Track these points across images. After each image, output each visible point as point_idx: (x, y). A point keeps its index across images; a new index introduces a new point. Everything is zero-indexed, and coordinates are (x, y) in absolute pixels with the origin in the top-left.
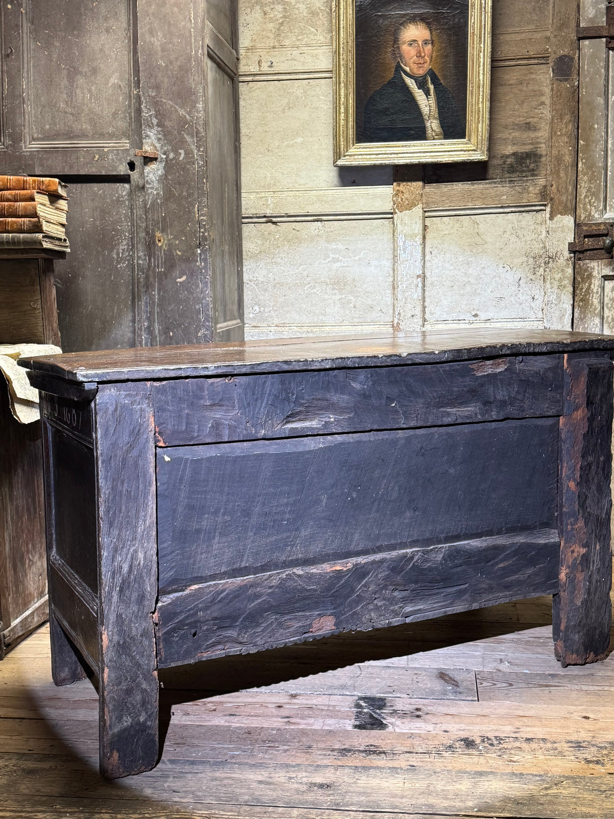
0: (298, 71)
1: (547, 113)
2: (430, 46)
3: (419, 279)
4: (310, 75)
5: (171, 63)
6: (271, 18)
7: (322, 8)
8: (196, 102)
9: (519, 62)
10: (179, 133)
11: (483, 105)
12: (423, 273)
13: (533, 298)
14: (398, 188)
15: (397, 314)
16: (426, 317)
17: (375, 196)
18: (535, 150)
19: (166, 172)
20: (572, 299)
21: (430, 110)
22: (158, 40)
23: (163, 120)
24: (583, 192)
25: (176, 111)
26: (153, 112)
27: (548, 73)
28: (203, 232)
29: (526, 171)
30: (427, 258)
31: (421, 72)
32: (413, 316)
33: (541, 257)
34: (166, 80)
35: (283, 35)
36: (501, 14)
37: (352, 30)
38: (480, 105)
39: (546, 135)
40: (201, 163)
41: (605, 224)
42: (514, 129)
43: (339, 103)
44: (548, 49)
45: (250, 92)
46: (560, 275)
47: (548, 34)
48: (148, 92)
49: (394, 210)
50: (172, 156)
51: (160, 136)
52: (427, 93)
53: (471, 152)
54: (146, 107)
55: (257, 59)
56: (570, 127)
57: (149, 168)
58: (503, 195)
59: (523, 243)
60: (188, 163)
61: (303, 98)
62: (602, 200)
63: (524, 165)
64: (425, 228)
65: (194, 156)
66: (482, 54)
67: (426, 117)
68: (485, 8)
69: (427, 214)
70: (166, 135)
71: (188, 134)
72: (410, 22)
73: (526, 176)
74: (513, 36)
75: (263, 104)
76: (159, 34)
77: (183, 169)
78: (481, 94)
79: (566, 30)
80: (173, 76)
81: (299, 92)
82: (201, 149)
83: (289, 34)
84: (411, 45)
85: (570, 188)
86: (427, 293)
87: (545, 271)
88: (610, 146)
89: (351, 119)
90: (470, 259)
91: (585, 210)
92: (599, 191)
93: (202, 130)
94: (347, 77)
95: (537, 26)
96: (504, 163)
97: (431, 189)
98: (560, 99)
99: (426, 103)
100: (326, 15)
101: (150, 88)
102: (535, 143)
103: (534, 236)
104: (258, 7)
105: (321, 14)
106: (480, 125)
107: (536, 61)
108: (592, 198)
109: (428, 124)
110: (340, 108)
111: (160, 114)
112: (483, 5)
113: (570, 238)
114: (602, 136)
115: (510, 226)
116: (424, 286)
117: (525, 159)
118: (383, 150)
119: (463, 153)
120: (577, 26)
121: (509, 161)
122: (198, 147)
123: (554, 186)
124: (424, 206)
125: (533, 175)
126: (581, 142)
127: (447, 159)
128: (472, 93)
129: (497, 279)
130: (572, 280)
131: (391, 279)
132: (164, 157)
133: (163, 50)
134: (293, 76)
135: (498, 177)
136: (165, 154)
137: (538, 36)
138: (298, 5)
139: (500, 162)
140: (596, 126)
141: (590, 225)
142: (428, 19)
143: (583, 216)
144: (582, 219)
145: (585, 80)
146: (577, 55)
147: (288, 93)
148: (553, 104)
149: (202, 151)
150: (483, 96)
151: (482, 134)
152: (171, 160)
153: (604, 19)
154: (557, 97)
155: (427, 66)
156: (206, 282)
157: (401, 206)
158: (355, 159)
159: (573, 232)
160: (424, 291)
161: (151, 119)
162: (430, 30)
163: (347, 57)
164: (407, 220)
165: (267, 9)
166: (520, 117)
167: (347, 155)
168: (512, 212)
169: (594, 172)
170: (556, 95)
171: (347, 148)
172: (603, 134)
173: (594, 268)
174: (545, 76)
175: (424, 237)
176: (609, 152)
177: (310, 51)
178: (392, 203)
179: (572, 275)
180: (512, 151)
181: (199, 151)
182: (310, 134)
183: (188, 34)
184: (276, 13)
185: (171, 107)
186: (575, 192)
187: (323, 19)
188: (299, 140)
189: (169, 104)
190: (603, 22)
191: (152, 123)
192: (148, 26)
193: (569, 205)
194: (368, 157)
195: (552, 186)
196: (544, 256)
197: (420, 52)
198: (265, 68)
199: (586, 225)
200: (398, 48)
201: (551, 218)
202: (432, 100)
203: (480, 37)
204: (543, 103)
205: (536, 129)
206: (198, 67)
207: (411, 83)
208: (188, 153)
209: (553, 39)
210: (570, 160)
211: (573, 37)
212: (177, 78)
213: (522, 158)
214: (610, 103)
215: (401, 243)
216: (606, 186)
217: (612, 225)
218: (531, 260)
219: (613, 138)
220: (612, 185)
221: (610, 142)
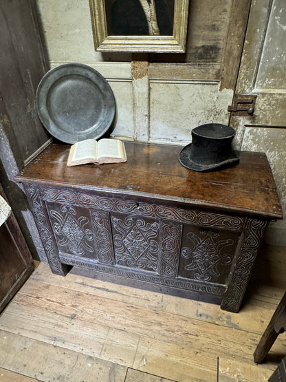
1: (227, 18)
3: (147, 117)
11: (184, 13)
12: (149, 114)
14: (134, 65)
15: (136, 133)
16: (150, 136)
17: (121, 69)
18: (216, 44)
21: (151, 14)
24: (242, 75)
29: (209, 59)
30: (151, 105)
32: (143, 135)
33: (212, 111)
38: (182, 13)
39: (225, 34)
41: (251, 96)
42: (204, 29)
43: (94, 9)
49: (133, 77)
52: (149, 1)
53: (175, 46)
56: (241, 29)
58: (194, 73)
59: (203, 102)
62: (253, 81)
63: (208, 55)
64: (150, 89)
67: (149, 19)
69: (151, 81)
73: (209, 62)
85: (235, 72)
86: (151, 124)
87: (214, 119)
88: (265, 44)
89: (103, 19)
90: (174, 108)
91: (241, 87)
92: (252, 75)
96: (197, 52)
97: (152, 66)
98: (237, 8)
99: (149, 10)
102: (217, 39)
103: (210, 99)
106: (182, 28)
108: (247, 80)
109: (150, 24)
113: (230, 103)
114: (261, 38)
115: (197, 92)
116: (149, 120)
117: (209, 50)
118: (123, 42)
119: (170, 46)
121: (200, 51)
124: (149, 77)
125: (213, 62)
126: (246, 42)
128: (178, 3)
129: (188, 120)
131: (133, 115)
135: (192, 61)
139: (194, 51)
140: (258, 30)
141: (243, 96)
143: (239, 90)
144: (239, 92)
148: (232, 11)
151: (183, 33)
154: (235, 6)
157: (136, 75)
159: (232, 99)
160: (149, 123)
164: (139, 84)
166: (209, 20)
167: (103, 44)
168: (199, 84)
169: (251, 63)
171: (103, 39)
172: (262, 36)
173: (241, 121)
175: (149, 94)
178: (131, 74)
179: (228, 123)
180: (202, 45)
186: (237, 75)
188: (77, 31)
193: (232, 82)
194: (115, 46)
195: (224, 70)
196: (214, 111)
199: (240, 96)
201: (220, 90)
202: (153, 7)
204: (225, 11)
205: (218, 30)
210: (237, 54)
213: (207, 49)
214: (272, 11)
215: (136, 97)
216: (257, 73)
217: (256, 97)
218: (207, 112)
219: (268, 39)
220: (262, 71)
221: (265, 41)
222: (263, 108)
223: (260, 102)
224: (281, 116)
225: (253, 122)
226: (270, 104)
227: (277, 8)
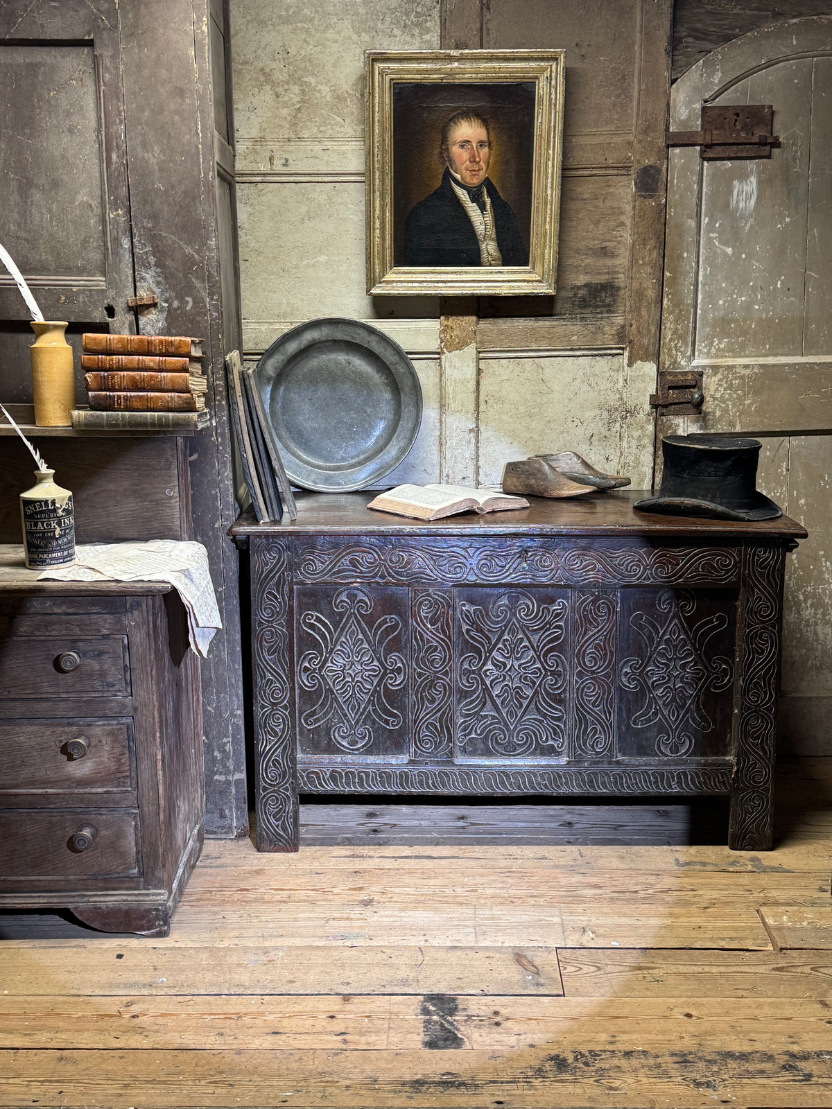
0: (320, 172)
1: (627, 236)
2: (486, 149)
3: (472, 435)
4: (337, 178)
5: (173, 187)
6: (286, 102)
7: (351, 92)
8: (209, 238)
9: (594, 172)
10: (186, 276)
11: (551, 226)
12: (477, 427)
13: (607, 459)
14: (446, 323)
15: (444, 475)
16: (480, 479)
17: (417, 332)
18: (611, 281)
19: (169, 324)
20: (652, 462)
21: (486, 228)
22: (154, 157)
23: (163, 259)
24: (668, 334)
25: (181, 248)
26: (149, 249)
27: (629, 187)
28: (219, 401)
29: (601, 306)
30: (482, 408)
31: (475, 181)
32: (464, 478)
33: (616, 409)
34: (166, 209)
35: (301, 125)
36: (573, 110)
37: (389, 124)
38: (548, 227)
39: (626, 263)
40: (215, 314)
41: (693, 373)
42: (587, 254)
43: (374, 217)
44: (630, 157)
45: (259, 196)
46: (639, 433)
47: (631, 138)
48: (143, 222)
49: (442, 349)
50: (176, 304)
51: (160, 279)
52: (482, 208)
53: (535, 284)
54: (139, 241)
55: (268, 154)
56: (655, 254)
57: (146, 319)
58: (574, 335)
59: (596, 393)
60: (198, 314)
61: (327, 206)
62: (690, 344)
63: (598, 299)
64: (479, 371)
65: (206, 306)
66: (550, 163)
67: (481, 238)
68: (555, 105)
69: (481, 355)
70: (167, 277)
71: (197, 278)
72: (462, 118)
73: (601, 313)
74: (588, 138)
75: (277, 211)
76: (155, 148)
77: (192, 321)
78: (549, 212)
79: (652, 135)
80: (175, 204)
81: (323, 199)
82: (215, 298)
83: (309, 124)
84: (463, 146)
85: (653, 329)
86: (481, 450)
87: (622, 427)
88: (700, 278)
89: (388, 237)
90: (533, 411)
91: (670, 356)
92: (687, 333)
93: (215, 274)
94: (383, 184)
95: (618, 127)
96: (575, 295)
97: (485, 325)
98: (643, 220)
99: (481, 220)
100: (355, 101)
101: (144, 217)
102: (612, 272)
103: (609, 385)
104: (268, 88)
105: (348, 100)
106: (547, 251)
107: (615, 172)
108: (678, 341)
109: (483, 246)
110: (374, 223)
111: (158, 251)
112: (553, 101)
113: (652, 389)
114: (692, 267)
115: (581, 372)
116: (478, 442)
117: (600, 291)
118: (428, 277)
119: (525, 284)
120: (666, 130)
121: (581, 293)
122: (211, 295)
123: (634, 326)
124: (478, 346)
125: (609, 312)
126: (668, 274)
127: (507, 292)
128: (538, 211)
129: (564, 435)
130: (653, 439)
131: (438, 433)
132: (166, 305)
133: (161, 170)
134: (315, 178)
135: (568, 312)
136: (166, 301)
137: (618, 140)
138: (320, 87)
139: (570, 294)
140: (685, 255)
141: (675, 374)
142: (484, 115)
143: (667, 363)
144: (666, 366)
145: (674, 197)
146: (665, 166)
147: (308, 199)
148: (635, 225)
149: (217, 300)
150: (551, 215)
151: (550, 262)
152: (176, 309)
153: (699, 122)
154: (640, 217)
155: (482, 175)
156: (225, 463)
157: (451, 344)
158: (394, 287)
159: (655, 382)
160: (477, 447)
161: (147, 258)
162: (487, 129)
163: (383, 159)
164: (457, 362)
165: (280, 90)
166: (594, 240)
167: (384, 282)
168: (583, 356)
169: (681, 310)
170: (639, 215)
171: (383, 273)
172: (693, 264)
173: (679, 426)
174: (626, 190)
175: (478, 383)
176: (700, 286)
177: (336, 148)
178: (439, 341)
179: (654, 432)
180: (584, 282)
181: (212, 299)
182: (336, 252)
183: (193, 149)
184: (292, 96)
185: (174, 242)
186: (658, 334)
187: (352, 107)
188: (323, 258)
189: (171, 239)
190: (697, 126)
191: (148, 262)
192: (140, 138)
193: (651, 349)
194: (410, 285)
195: (631, 326)
196: (620, 409)
197: (474, 157)
198: (278, 166)
199: (670, 374)
200: (447, 149)
201: (630, 365)
202: (489, 217)
203: (549, 142)
204: (622, 224)
205: (613, 256)
206: (209, 194)
207: (462, 194)
208: (198, 302)
209: (636, 146)
210: (653, 296)
211: (661, 142)
212: (181, 206)
213: (596, 290)
214: (703, 226)
215: (450, 390)
216: (695, 328)
217: (701, 374)
218: (605, 413)
219: (705, 269)
220: (703, 326)
221: (701, 274)
222: (718, 395)
223: (711, 384)
224: (756, 411)
225: (704, 427)
226: (730, 387)
227: (710, 220)
